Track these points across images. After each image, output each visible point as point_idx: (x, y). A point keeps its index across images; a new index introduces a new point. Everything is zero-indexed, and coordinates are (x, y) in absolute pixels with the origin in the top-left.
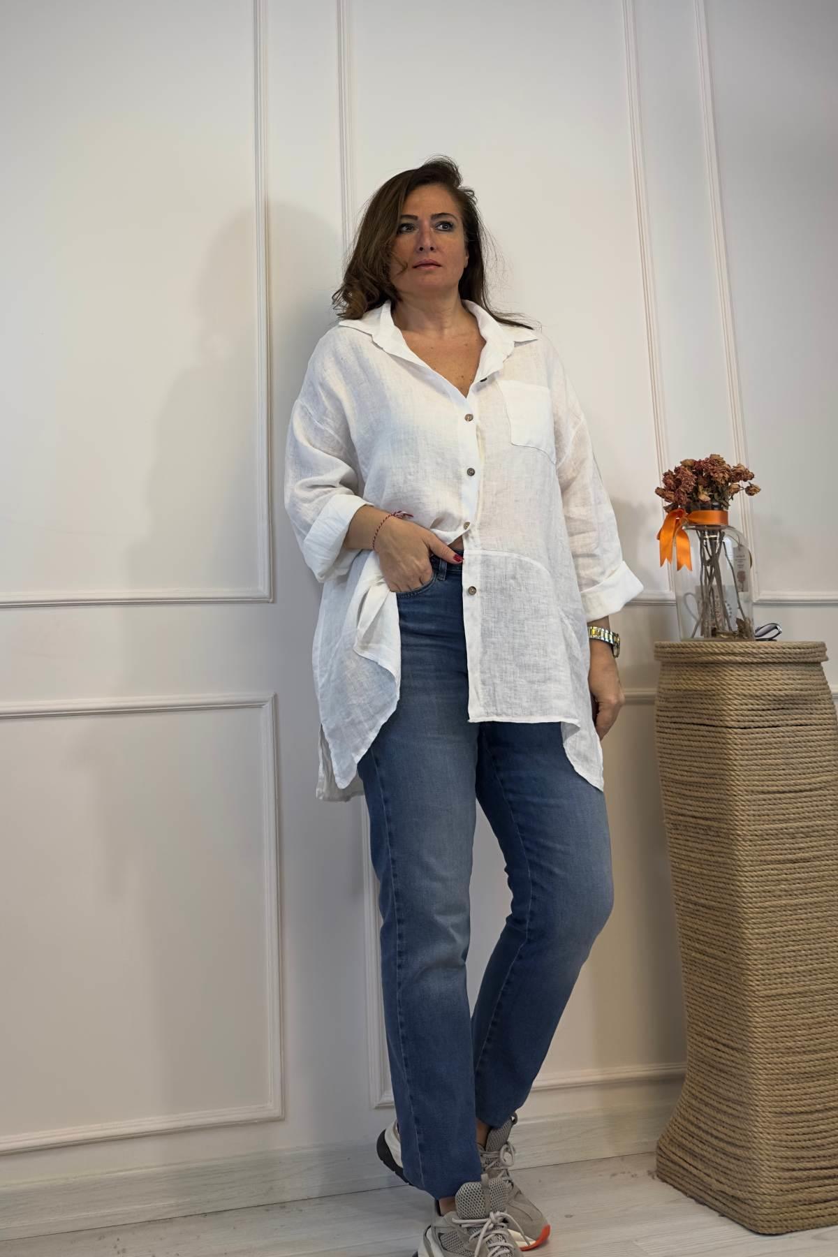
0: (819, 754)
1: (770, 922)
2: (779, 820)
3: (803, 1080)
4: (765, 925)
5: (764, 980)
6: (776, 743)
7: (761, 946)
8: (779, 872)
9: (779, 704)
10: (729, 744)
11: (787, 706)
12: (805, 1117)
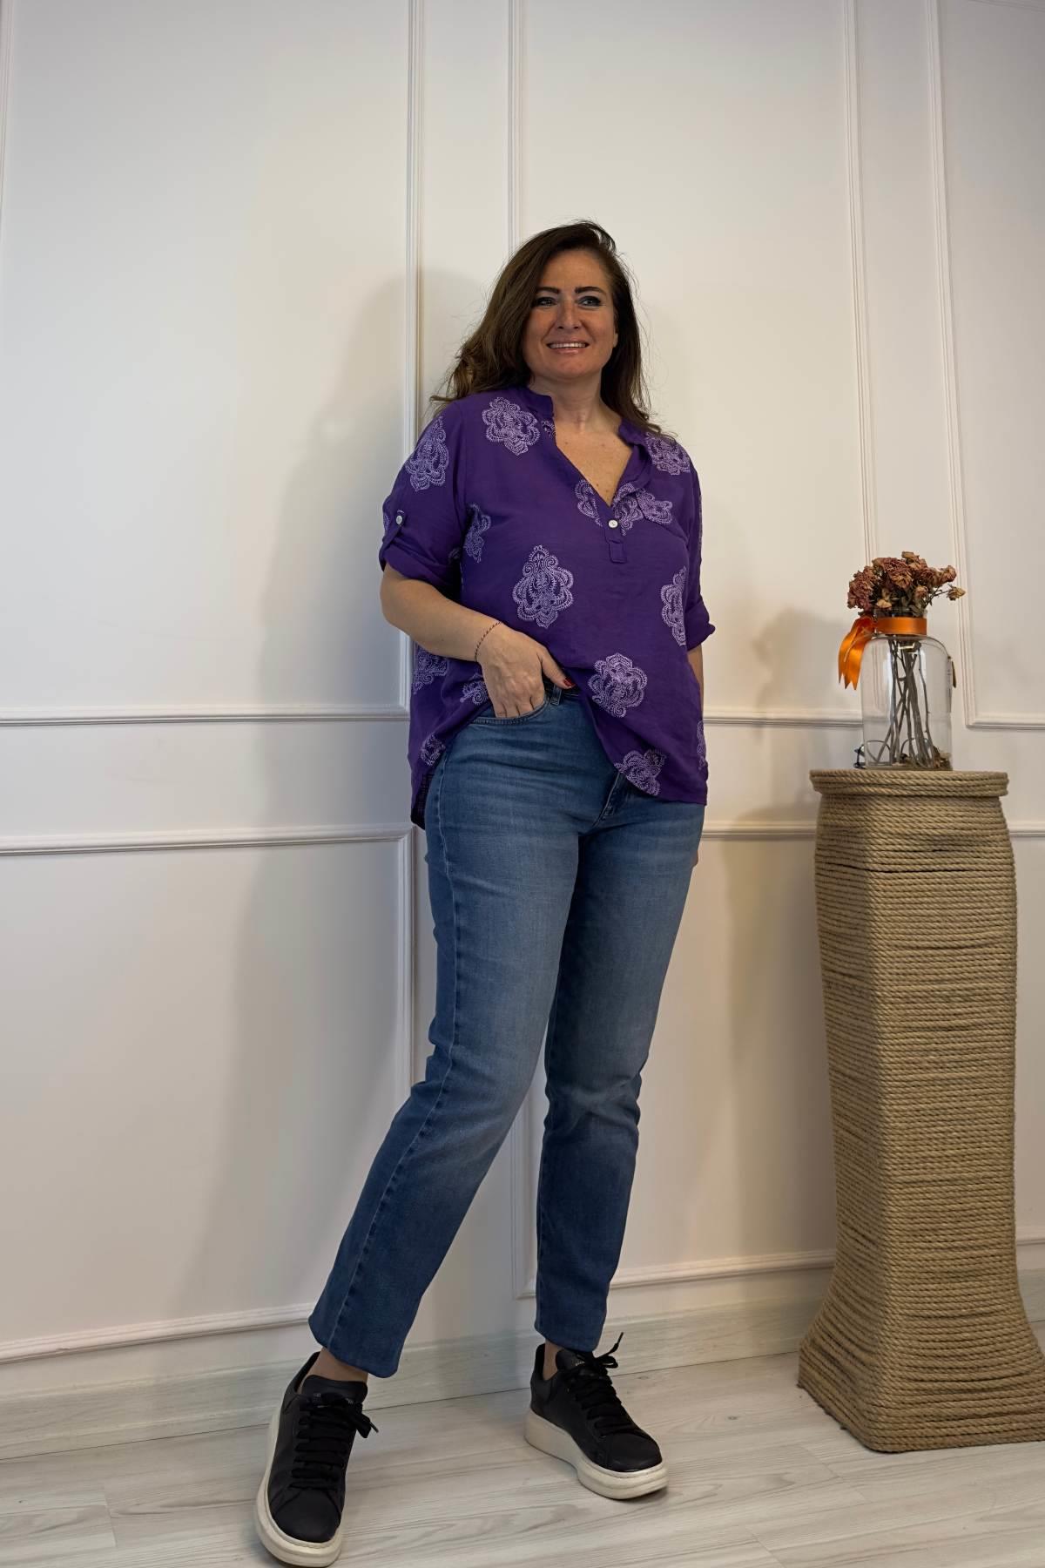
0: (986, 904)
1: (914, 1098)
2: (930, 981)
3: (945, 1280)
4: (906, 1101)
5: (902, 1164)
6: (929, 891)
7: (900, 1125)
8: (927, 1041)
9: (935, 845)
10: (870, 890)
11: (947, 848)
12: (946, 1322)
